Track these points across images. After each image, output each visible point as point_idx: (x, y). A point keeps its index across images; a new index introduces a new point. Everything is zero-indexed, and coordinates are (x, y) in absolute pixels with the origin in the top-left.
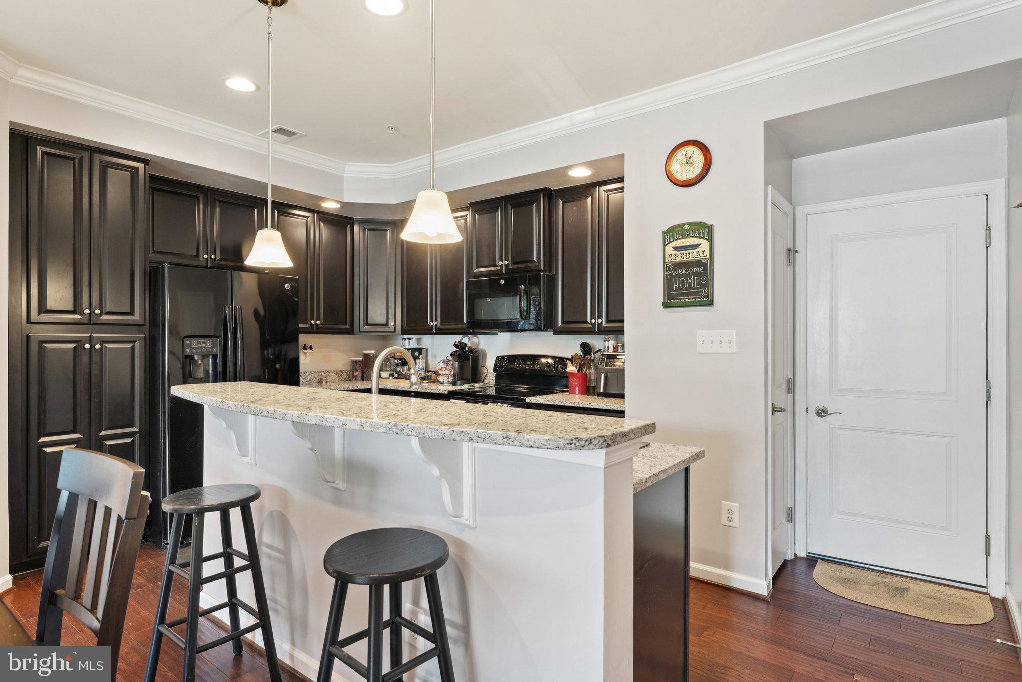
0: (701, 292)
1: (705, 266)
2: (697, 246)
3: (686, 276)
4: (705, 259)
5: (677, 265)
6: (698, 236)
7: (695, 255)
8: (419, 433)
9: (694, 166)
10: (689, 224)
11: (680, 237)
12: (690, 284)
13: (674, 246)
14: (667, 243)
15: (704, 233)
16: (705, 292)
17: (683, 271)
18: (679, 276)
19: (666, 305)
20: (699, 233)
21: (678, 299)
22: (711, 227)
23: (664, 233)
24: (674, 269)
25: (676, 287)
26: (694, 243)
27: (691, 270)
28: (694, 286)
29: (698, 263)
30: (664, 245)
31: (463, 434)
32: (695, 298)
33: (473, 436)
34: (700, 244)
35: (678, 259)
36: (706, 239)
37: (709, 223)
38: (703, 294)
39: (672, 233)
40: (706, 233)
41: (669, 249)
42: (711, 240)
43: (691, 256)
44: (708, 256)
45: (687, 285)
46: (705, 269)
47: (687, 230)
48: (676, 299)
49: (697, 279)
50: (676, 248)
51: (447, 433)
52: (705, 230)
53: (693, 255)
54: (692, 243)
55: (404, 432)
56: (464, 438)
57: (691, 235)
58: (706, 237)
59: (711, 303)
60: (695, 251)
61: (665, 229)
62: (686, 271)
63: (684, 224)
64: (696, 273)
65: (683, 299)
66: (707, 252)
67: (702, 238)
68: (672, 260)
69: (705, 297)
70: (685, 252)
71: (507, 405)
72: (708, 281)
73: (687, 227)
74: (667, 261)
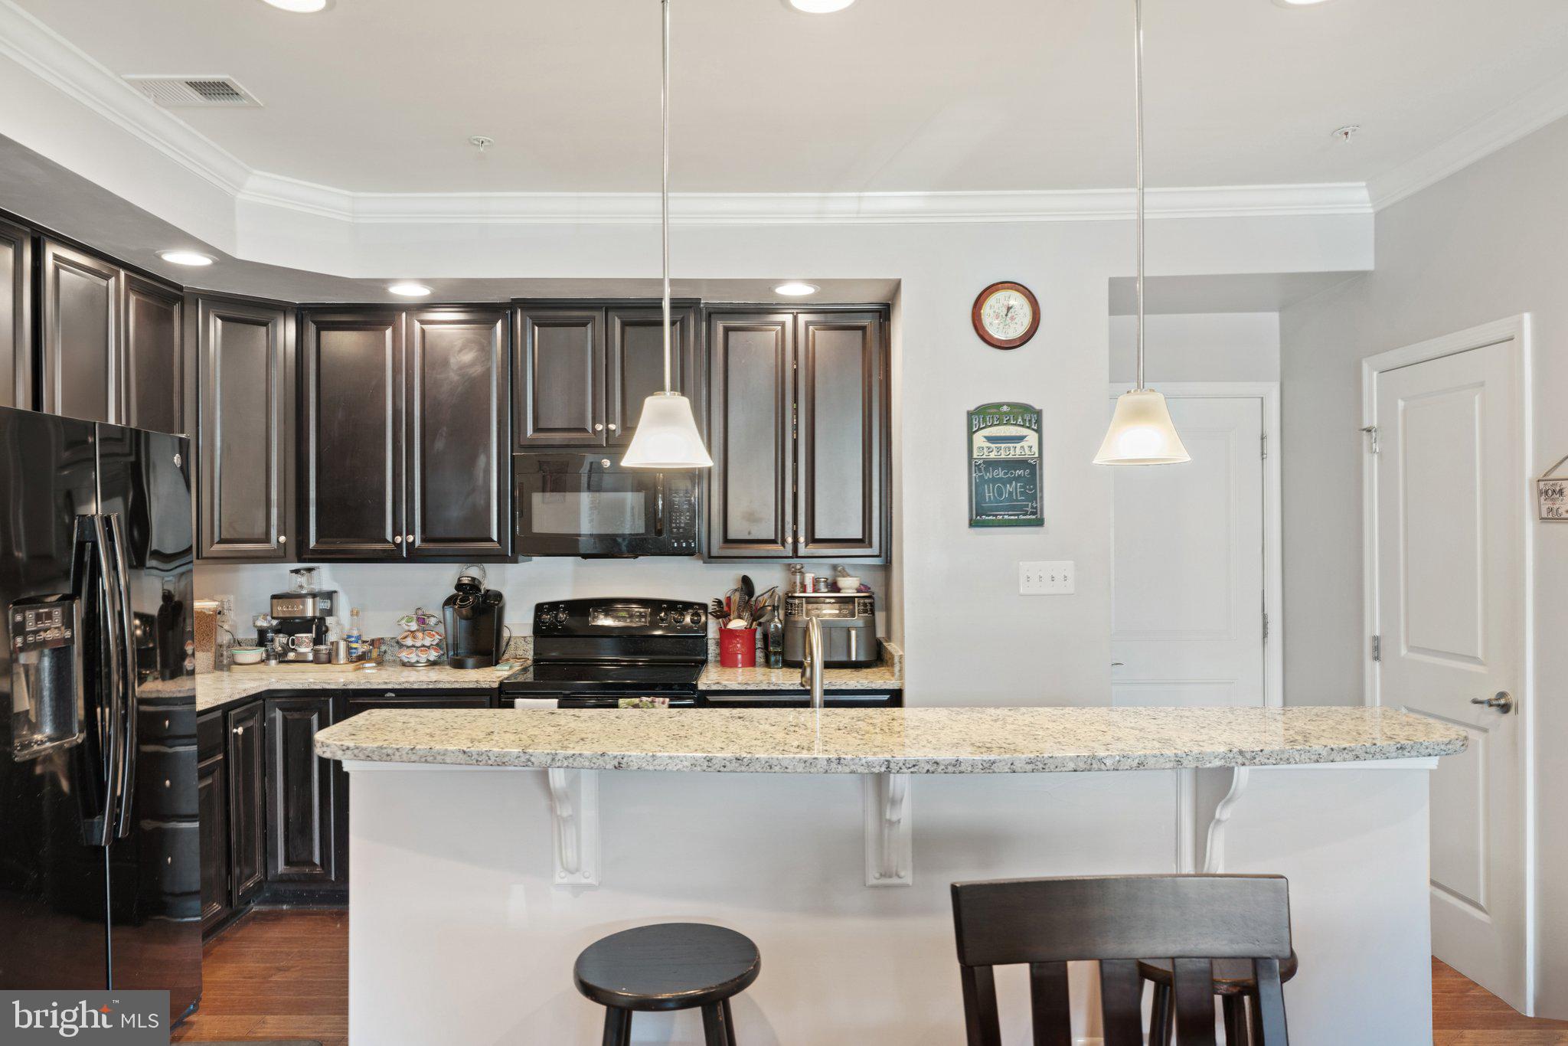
0: (1027, 506)
1: (1033, 467)
2: (1021, 439)
3: (1004, 482)
4: (1032, 459)
5: (990, 464)
6: (1022, 423)
7: (1018, 451)
8: (1281, 759)
9: (1016, 321)
10: (1008, 404)
11: (995, 423)
12: (1010, 493)
13: (987, 435)
14: (974, 429)
15: (1030, 421)
16: (1032, 507)
17: (1000, 473)
18: (994, 481)
19: (973, 524)
20: (1024, 420)
21: (994, 515)
22: (1039, 413)
23: (970, 414)
24: (987, 470)
25: (990, 497)
26: (1017, 434)
27: (1012, 474)
28: (1017, 496)
29: (1022, 463)
30: (971, 434)
31: (1346, 751)
32: (1018, 515)
33: (1360, 753)
34: (1026, 437)
35: (992, 455)
36: (1033, 430)
37: (1037, 407)
38: (1029, 509)
39: (981, 416)
40: (1034, 421)
41: (979, 439)
42: (1039, 431)
43: (1012, 452)
44: (1037, 455)
45: (1005, 495)
46: (1033, 473)
47: (1005, 413)
48: (989, 515)
49: (1021, 487)
50: (990, 439)
51: (1324, 753)
52: (1030, 416)
53: (1015, 452)
54: (1014, 434)
55: (1256, 761)
56: (1347, 756)
57: (1012, 422)
58: (1033, 427)
59: (1039, 522)
60: (1018, 446)
61: (972, 408)
62: (1006, 474)
63: (1002, 405)
64: (1018, 479)
65: (1001, 515)
66: (1035, 449)
67: (1028, 428)
68: (984, 457)
69: (1033, 513)
70: (1003, 445)
71: (661, 699)
72: (1036, 491)
73: (1005, 408)
74: (975, 456)
